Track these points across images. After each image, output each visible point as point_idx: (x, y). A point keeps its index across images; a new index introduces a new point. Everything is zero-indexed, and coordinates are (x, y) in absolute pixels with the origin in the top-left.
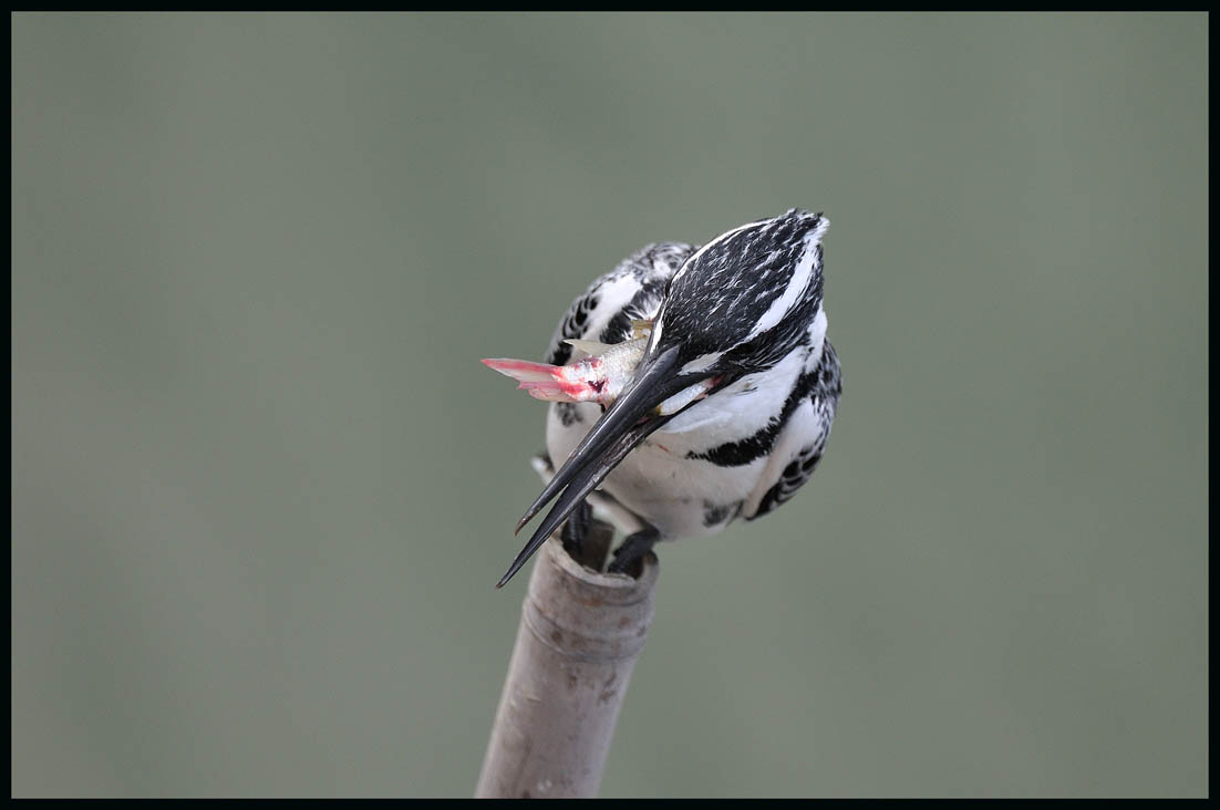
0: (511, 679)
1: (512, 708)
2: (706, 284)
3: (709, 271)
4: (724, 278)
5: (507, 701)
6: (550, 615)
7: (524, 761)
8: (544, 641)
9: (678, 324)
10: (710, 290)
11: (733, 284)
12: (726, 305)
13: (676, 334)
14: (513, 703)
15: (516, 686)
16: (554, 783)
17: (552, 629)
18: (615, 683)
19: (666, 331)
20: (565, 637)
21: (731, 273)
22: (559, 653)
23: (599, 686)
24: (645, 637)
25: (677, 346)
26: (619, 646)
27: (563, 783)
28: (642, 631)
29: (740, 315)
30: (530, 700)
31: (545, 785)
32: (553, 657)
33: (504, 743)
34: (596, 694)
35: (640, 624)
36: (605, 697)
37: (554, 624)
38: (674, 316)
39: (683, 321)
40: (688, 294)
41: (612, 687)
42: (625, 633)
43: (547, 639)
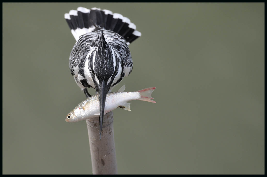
0: (89, 137)
1: (92, 143)
2: (100, 66)
3: (99, 63)
4: (102, 63)
5: (91, 142)
6: (92, 121)
7: (99, 153)
8: (93, 127)
9: (101, 76)
10: (102, 66)
11: (105, 62)
12: (107, 67)
13: (102, 78)
14: (92, 142)
15: (91, 138)
16: (106, 155)
17: (94, 124)
18: (111, 130)
19: (99, 79)
20: (97, 124)
21: (103, 60)
22: (97, 128)
23: (108, 132)
24: (113, 118)
25: (103, 80)
26: (108, 122)
27: (108, 154)
28: (112, 117)
29: (110, 67)
30: (95, 140)
31: (105, 156)
32: (96, 130)
33: (93, 151)
34: (108, 133)
35: (111, 116)
36: (110, 133)
37: (94, 123)
38: (99, 75)
39: (101, 75)
40: (99, 70)
41: (111, 131)
42: (109, 119)
43: (93, 126)
